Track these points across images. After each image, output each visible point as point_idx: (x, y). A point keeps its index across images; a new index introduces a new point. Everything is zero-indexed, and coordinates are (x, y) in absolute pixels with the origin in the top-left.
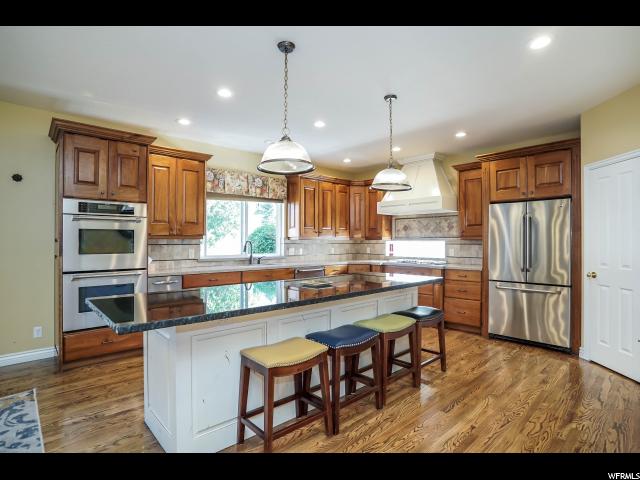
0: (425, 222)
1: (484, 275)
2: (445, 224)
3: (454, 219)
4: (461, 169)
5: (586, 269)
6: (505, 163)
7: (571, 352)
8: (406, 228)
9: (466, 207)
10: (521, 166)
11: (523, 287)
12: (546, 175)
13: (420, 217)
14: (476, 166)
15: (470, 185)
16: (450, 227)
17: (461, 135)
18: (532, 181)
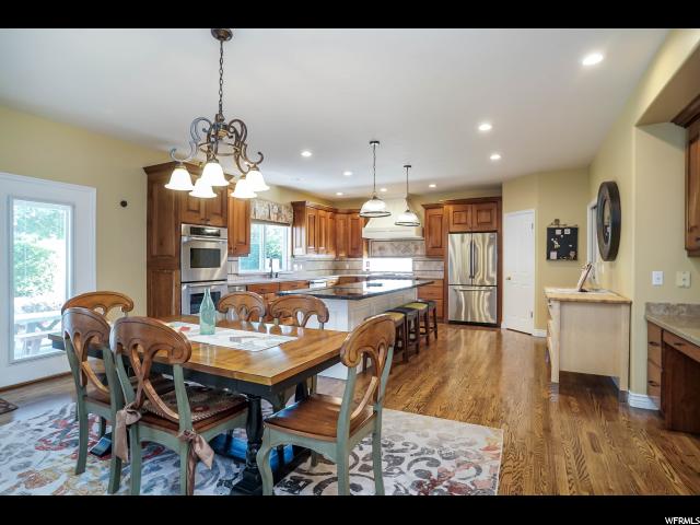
0: (396, 244)
1: (445, 282)
2: (412, 246)
3: (419, 242)
4: (427, 208)
5: (505, 276)
6: (459, 207)
7: (496, 326)
8: (380, 249)
9: (430, 234)
10: (469, 210)
11: (461, 288)
12: (484, 217)
13: (392, 240)
14: (438, 206)
15: (433, 220)
16: (416, 249)
17: (433, 186)
18: (475, 220)
